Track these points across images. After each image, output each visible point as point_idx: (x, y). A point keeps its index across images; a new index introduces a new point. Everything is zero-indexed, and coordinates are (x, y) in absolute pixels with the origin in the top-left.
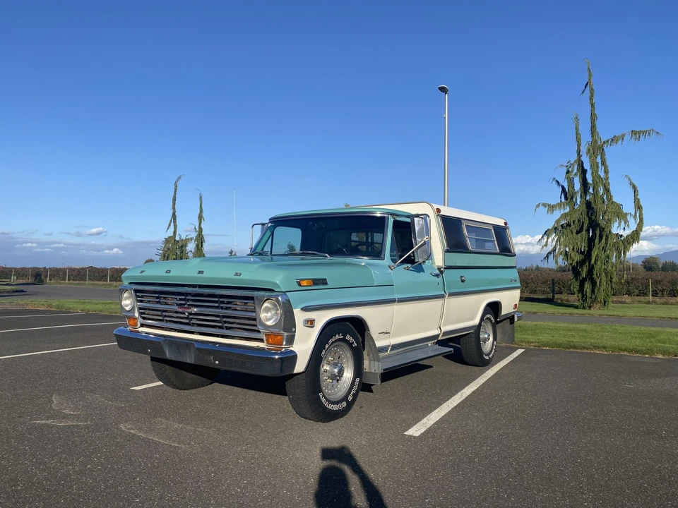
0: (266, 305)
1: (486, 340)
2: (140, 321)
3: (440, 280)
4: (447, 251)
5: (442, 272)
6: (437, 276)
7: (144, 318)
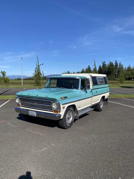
0: (54, 104)
1: (101, 105)
2: (21, 105)
3: (91, 93)
4: (93, 85)
5: (92, 91)
6: (91, 92)
7: (22, 105)
